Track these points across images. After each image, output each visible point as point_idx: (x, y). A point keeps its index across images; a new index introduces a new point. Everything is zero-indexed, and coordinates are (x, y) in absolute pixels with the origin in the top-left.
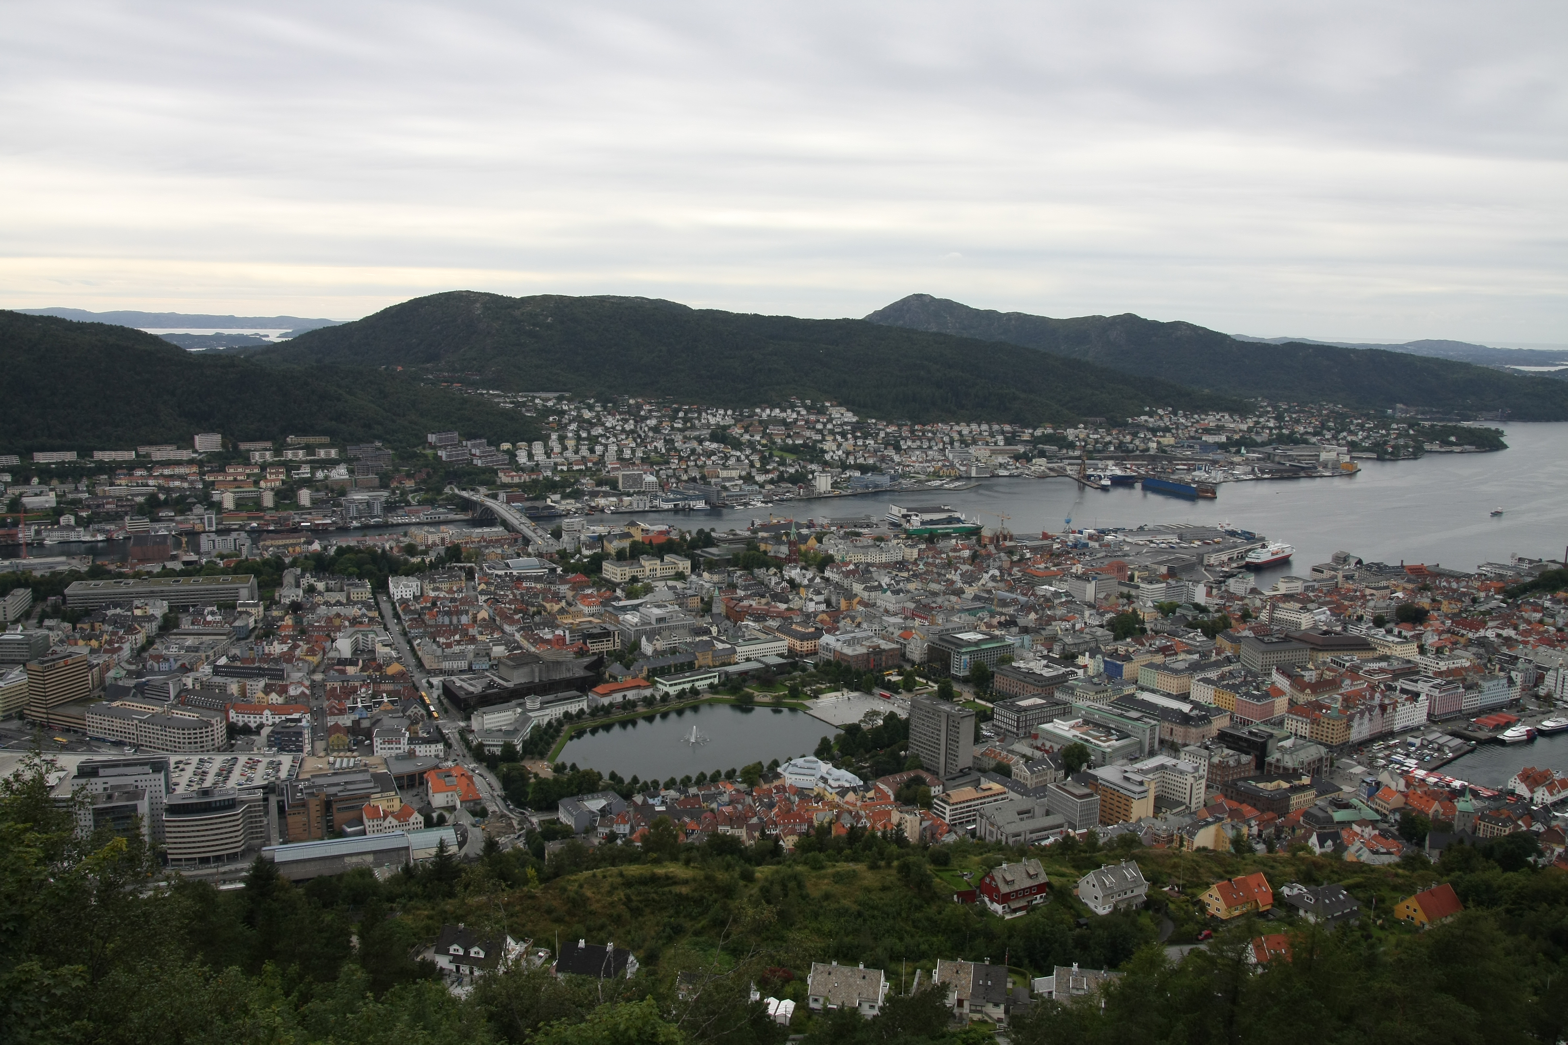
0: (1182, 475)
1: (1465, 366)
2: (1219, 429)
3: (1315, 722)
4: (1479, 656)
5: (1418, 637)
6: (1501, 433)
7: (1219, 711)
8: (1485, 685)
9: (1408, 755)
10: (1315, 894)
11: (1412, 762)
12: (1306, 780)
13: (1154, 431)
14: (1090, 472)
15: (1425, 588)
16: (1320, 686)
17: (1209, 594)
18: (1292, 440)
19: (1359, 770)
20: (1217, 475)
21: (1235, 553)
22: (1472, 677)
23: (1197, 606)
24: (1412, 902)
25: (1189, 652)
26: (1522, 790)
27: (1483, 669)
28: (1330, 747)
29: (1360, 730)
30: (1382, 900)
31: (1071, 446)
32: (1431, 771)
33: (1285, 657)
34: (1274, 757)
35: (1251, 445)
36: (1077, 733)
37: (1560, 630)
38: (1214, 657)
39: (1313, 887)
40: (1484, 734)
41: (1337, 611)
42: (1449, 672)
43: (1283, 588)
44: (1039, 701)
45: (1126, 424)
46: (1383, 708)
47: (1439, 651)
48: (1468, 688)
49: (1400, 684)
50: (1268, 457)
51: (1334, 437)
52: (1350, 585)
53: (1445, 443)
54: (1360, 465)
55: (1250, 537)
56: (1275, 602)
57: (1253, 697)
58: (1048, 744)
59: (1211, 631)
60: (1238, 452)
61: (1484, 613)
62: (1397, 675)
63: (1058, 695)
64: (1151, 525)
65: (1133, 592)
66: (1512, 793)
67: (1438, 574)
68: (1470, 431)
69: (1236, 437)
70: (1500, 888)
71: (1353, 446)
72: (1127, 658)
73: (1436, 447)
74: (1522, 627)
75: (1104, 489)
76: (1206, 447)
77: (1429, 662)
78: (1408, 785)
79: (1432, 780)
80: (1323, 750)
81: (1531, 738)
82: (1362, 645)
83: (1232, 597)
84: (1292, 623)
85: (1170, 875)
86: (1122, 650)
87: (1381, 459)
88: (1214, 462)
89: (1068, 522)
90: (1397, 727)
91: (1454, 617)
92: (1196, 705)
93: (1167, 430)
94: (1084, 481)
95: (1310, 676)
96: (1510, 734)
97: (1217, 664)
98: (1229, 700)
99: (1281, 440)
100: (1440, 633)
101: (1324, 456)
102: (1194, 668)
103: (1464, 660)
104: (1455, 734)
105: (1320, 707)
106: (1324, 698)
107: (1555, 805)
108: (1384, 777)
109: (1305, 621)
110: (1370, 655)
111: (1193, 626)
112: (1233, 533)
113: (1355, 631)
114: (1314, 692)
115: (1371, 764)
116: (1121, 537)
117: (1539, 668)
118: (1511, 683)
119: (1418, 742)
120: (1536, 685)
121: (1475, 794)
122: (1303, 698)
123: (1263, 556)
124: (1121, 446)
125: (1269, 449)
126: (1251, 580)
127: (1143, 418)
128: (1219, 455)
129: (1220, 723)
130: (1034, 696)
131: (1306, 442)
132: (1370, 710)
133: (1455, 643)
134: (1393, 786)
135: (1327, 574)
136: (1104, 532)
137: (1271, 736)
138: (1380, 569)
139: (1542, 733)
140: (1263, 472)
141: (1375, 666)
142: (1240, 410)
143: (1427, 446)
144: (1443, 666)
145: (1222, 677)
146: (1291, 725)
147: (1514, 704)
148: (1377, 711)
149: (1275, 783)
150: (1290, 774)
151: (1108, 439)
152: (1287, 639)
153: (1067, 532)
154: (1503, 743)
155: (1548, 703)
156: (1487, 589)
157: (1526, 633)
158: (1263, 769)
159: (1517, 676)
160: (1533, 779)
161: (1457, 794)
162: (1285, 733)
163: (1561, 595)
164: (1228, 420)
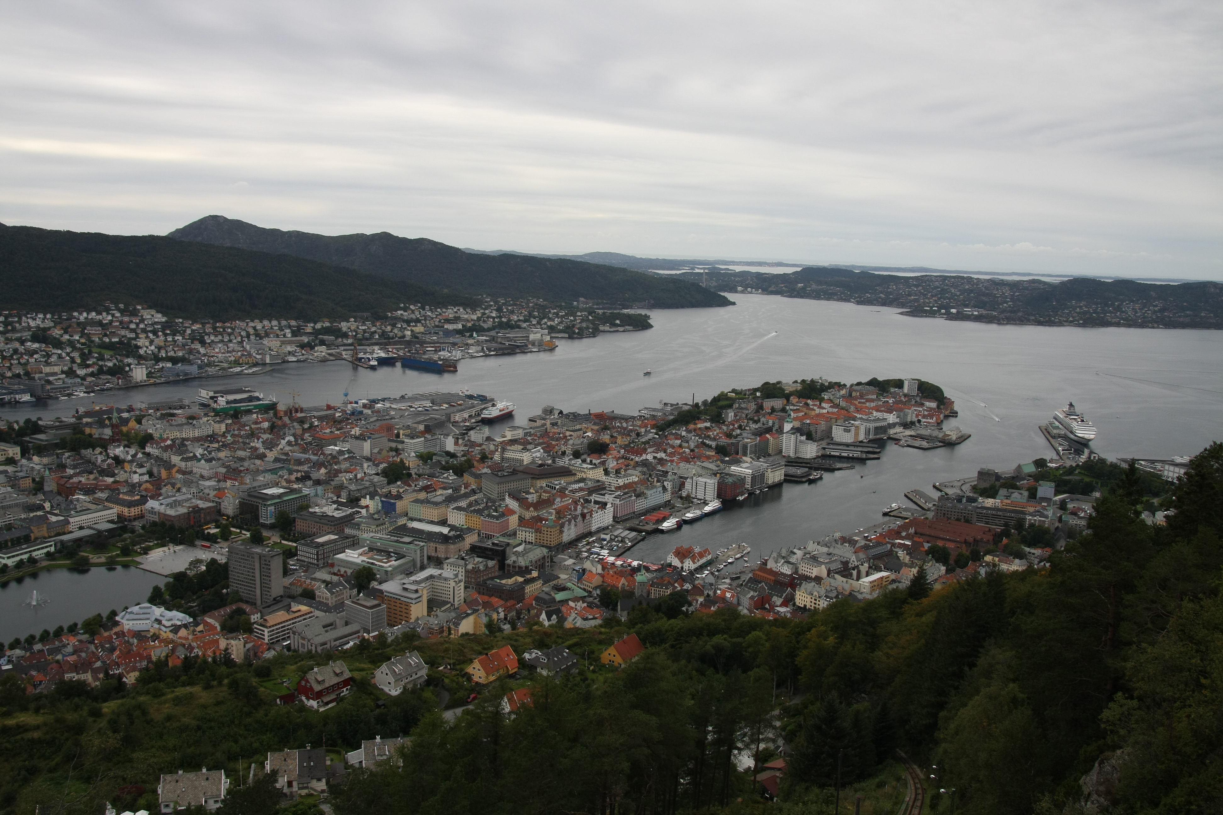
0: (430, 354)
1: (624, 270)
2: (457, 319)
3: (538, 531)
4: (643, 473)
5: (603, 463)
6: (648, 317)
7: (469, 530)
8: (649, 493)
9: (602, 548)
10: (547, 655)
11: (605, 552)
12: (535, 574)
13: (408, 322)
14: (361, 355)
15: (606, 428)
16: (540, 504)
17: (456, 443)
18: (509, 326)
19: (570, 562)
20: (457, 354)
21: (473, 412)
22: (640, 488)
23: (448, 454)
24: (612, 650)
25: (445, 488)
26: (676, 562)
27: (646, 482)
28: (549, 548)
29: (570, 533)
30: (593, 652)
31: (345, 335)
32: (618, 557)
33: (513, 486)
34: (511, 560)
35: (480, 330)
36: (365, 559)
37: (692, 451)
38: (463, 490)
39: (545, 650)
40: (650, 527)
41: (548, 449)
42: (625, 486)
43: (509, 435)
44: (333, 537)
45: (386, 318)
46: (583, 516)
47: (618, 472)
48: (638, 496)
49: (594, 497)
50: (493, 339)
51: (539, 323)
52: (556, 430)
54: (557, 342)
55: (483, 399)
56: (504, 446)
57: (494, 517)
58: (343, 570)
59: (459, 471)
60: (471, 336)
61: (644, 443)
62: (591, 491)
63: (348, 531)
64: (410, 394)
65: (400, 446)
66: (670, 565)
67: (614, 418)
68: (629, 316)
69: (469, 325)
70: (667, 631)
71: (552, 329)
72: (399, 497)
73: (607, 328)
74: (669, 450)
75: (373, 368)
76: (448, 333)
77: (611, 480)
78: (603, 569)
79: (619, 563)
80: (545, 551)
81: (679, 526)
82: (566, 472)
83: (473, 444)
84: (517, 460)
85: (443, 657)
86: (394, 491)
87: (571, 337)
88: (454, 344)
89: (346, 395)
90: (593, 529)
91: (625, 447)
92: (453, 528)
93: (418, 321)
94: (357, 363)
95: (532, 498)
96: (667, 525)
97: (466, 496)
98: (476, 521)
99: (502, 326)
100: (617, 459)
101: (532, 337)
102: (449, 500)
103: (634, 477)
104: (631, 529)
105: (540, 519)
106: (543, 513)
107: (696, 570)
108: (587, 565)
109: (526, 458)
110: (572, 479)
111: (446, 468)
112: (471, 397)
113: (561, 463)
114: (536, 509)
115: (577, 556)
116: (388, 405)
117: (681, 477)
118: (664, 489)
119: (608, 537)
120: (680, 490)
121: (647, 569)
122: (529, 514)
123: (493, 412)
124: (383, 335)
125: (493, 333)
126: (486, 431)
127: (399, 312)
128: (457, 339)
129: (471, 539)
130: (329, 533)
131: (519, 327)
132: (575, 518)
133: (627, 466)
134: (594, 571)
135: (539, 423)
136: (375, 401)
137: (508, 544)
138: (575, 417)
139: (686, 522)
140: (490, 350)
141: (576, 486)
142: (471, 304)
143: (601, 328)
144: (621, 482)
145: (470, 505)
146: (522, 535)
147: (668, 504)
148: (580, 518)
149: (513, 579)
150: (524, 571)
151: (373, 329)
152: (515, 472)
153: (346, 403)
154: (662, 532)
155: (688, 501)
156: (646, 427)
157: (672, 455)
158: (504, 569)
159: (668, 485)
160: (682, 554)
161: (635, 570)
162: (517, 541)
163: (691, 426)
164: (462, 313)
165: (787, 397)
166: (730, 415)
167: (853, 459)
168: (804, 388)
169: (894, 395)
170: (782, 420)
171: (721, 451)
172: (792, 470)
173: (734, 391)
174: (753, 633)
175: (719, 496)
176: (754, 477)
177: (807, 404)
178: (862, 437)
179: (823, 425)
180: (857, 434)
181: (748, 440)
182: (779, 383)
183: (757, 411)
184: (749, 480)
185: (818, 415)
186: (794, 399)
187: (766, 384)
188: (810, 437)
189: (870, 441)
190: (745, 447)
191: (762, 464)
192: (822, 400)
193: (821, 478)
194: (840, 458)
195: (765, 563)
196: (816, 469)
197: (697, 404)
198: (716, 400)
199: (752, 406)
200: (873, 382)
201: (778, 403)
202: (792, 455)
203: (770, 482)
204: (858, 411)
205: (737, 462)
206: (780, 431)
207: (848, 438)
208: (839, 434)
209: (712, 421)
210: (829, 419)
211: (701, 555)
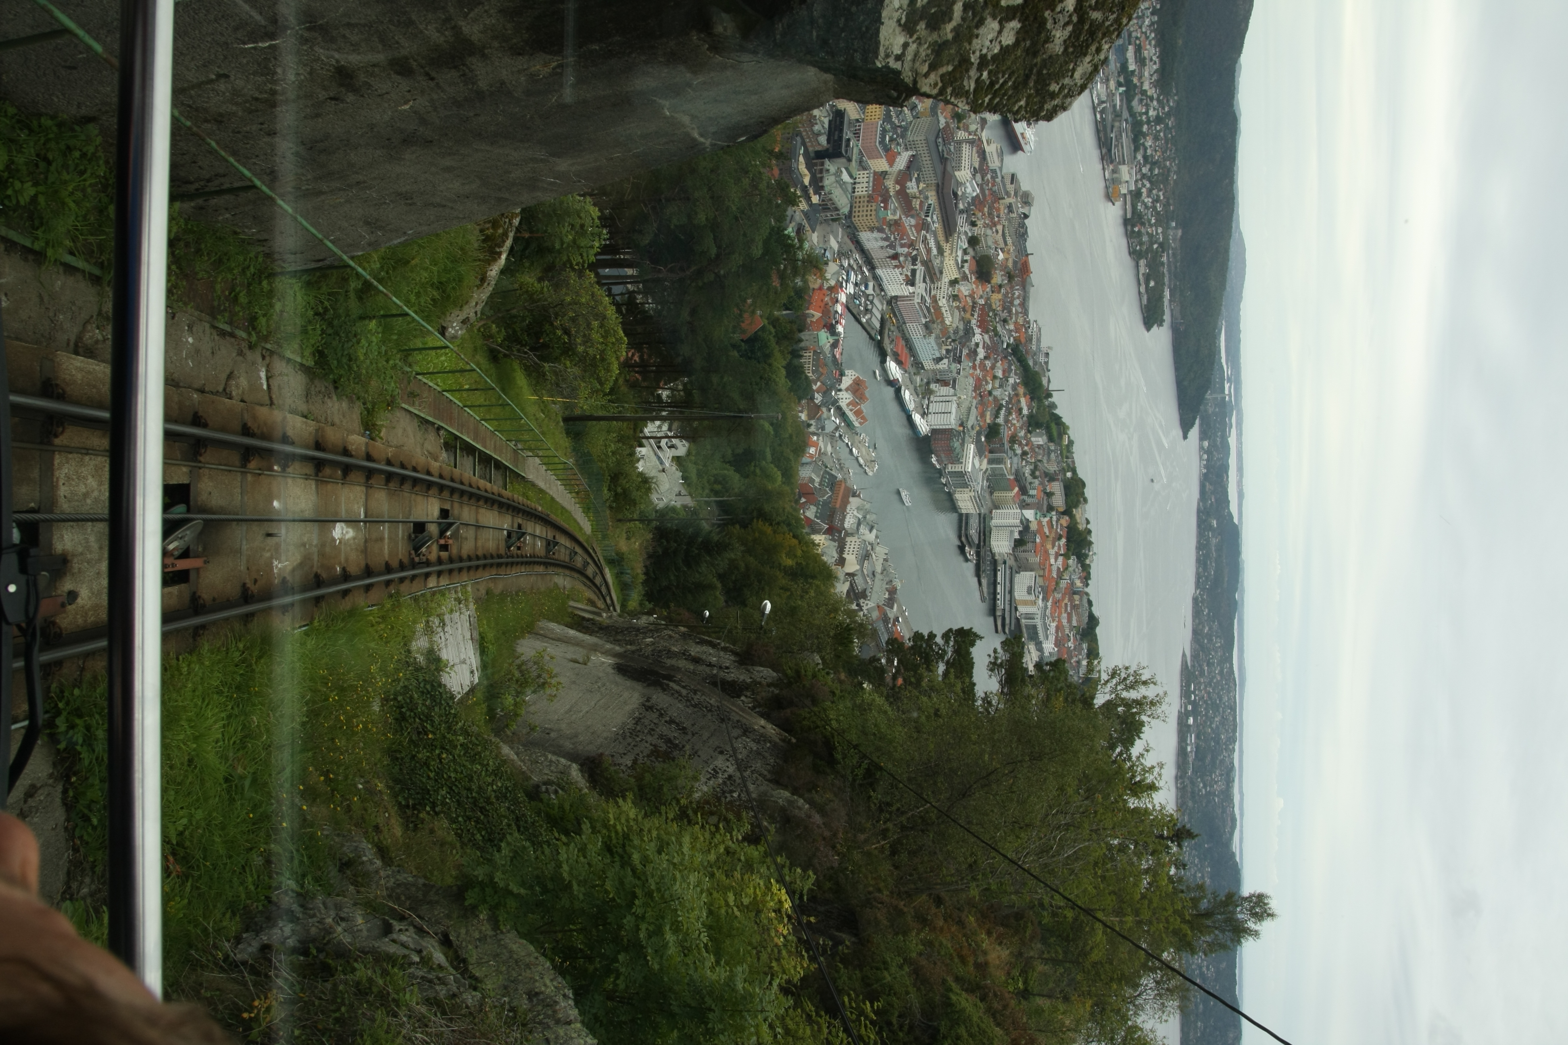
1: (1223, 285)
2: (1141, 61)
3: (871, 198)
4: (956, 331)
5: (965, 278)
6: (1160, 324)
8: (932, 339)
9: (856, 285)
11: (851, 289)
12: (815, 199)
15: (1010, 277)
16: (904, 197)
18: (1137, 136)
19: (834, 244)
22: (936, 328)
26: (846, 382)
27: (946, 335)
28: (849, 216)
29: (871, 241)
32: (847, 307)
33: (926, 161)
34: (830, 166)
35: (1128, 97)
37: (990, 393)
40: (888, 347)
41: (977, 202)
42: (938, 309)
43: (991, 149)
46: (895, 257)
47: (955, 297)
48: (927, 326)
49: (920, 269)
50: (1117, 115)
51: (1144, 176)
52: (1003, 211)
53: (1147, 279)
54: (1119, 204)
56: (976, 143)
57: (883, 137)
60: (1120, 84)
61: (995, 330)
62: (927, 264)
66: (842, 374)
67: (1025, 287)
68: (1161, 298)
69: (1136, 80)
70: (770, 365)
71: (1136, 195)
73: (1143, 270)
76: (1121, 51)
77: (943, 291)
78: (831, 289)
79: (839, 308)
80: (846, 210)
81: (892, 383)
82: (949, 229)
84: (960, 162)
87: (1126, 222)
88: (1106, 62)
90: (879, 272)
91: (988, 305)
95: (912, 187)
96: (892, 367)
98: (875, 115)
99: (1136, 127)
100: (971, 296)
101: (1124, 169)
103: (951, 319)
104: (883, 322)
105: (885, 201)
106: (894, 203)
107: (839, 409)
108: (833, 267)
109: (964, 174)
110: (941, 238)
113: (961, 220)
114: (898, 193)
115: (842, 254)
117: (954, 381)
118: (938, 360)
120: (937, 381)
121: (835, 345)
122: (891, 186)
123: (1019, 124)
125: (1126, 114)
126: (994, 118)
128: (1114, 66)
129: (852, 110)
131: (1136, 150)
132: (892, 246)
133: (964, 310)
134: (826, 277)
135: (1011, 188)
137: (850, 160)
138: (1022, 235)
139: (898, 391)
140: (1102, 112)
141: (932, 244)
142: (1163, 80)
143: (1142, 262)
144: (942, 302)
146: (864, 178)
147: (918, 365)
148: (892, 252)
149: (806, 172)
150: (817, 184)
152: (943, 160)
154: (883, 361)
155: (924, 392)
156: (1017, 330)
157: (983, 366)
158: (817, 158)
159: (944, 365)
160: (857, 388)
161: (831, 329)
162: (855, 173)
163: (1021, 390)
164: (1151, 69)
165: (1068, 512)
166: (1039, 440)
167: (994, 600)
168: (1080, 533)
169: (1078, 648)
170: (1038, 507)
171: (993, 431)
172: (974, 524)
173: (1071, 443)
174: (779, 473)
175: (934, 431)
176: (961, 475)
177: (1060, 538)
178: (1022, 609)
179: (1034, 559)
180: (1025, 603)
181: (1009, 465)
182: (1086, 500)
183: (1046, 474)
184: (957, 468)
185: (1046, 552)
186: (1065, 521)
187: (1083, 485)
188: (1019, 543)
189: (1018, 620)
190: (1000, 461)
191: (980, 484)
192: (1066, 556)
193: (967, 560)
194: (995, 583)
195: (854, 495)
196: (978, 554)
197: (1049, 395)
198: (1057, 420)
199: (1052, 468)
200: (1093, 621)
201: (1059, 501)
202: (994, 522)
203: (957, 496)
204: (1056, 603)
205: (980, 452)
206: (1024, 506)
207: (1020, 593)
208: (1024, 580)
209: (1031, 416)
210: (1043, 567)
211: (858, 413)
